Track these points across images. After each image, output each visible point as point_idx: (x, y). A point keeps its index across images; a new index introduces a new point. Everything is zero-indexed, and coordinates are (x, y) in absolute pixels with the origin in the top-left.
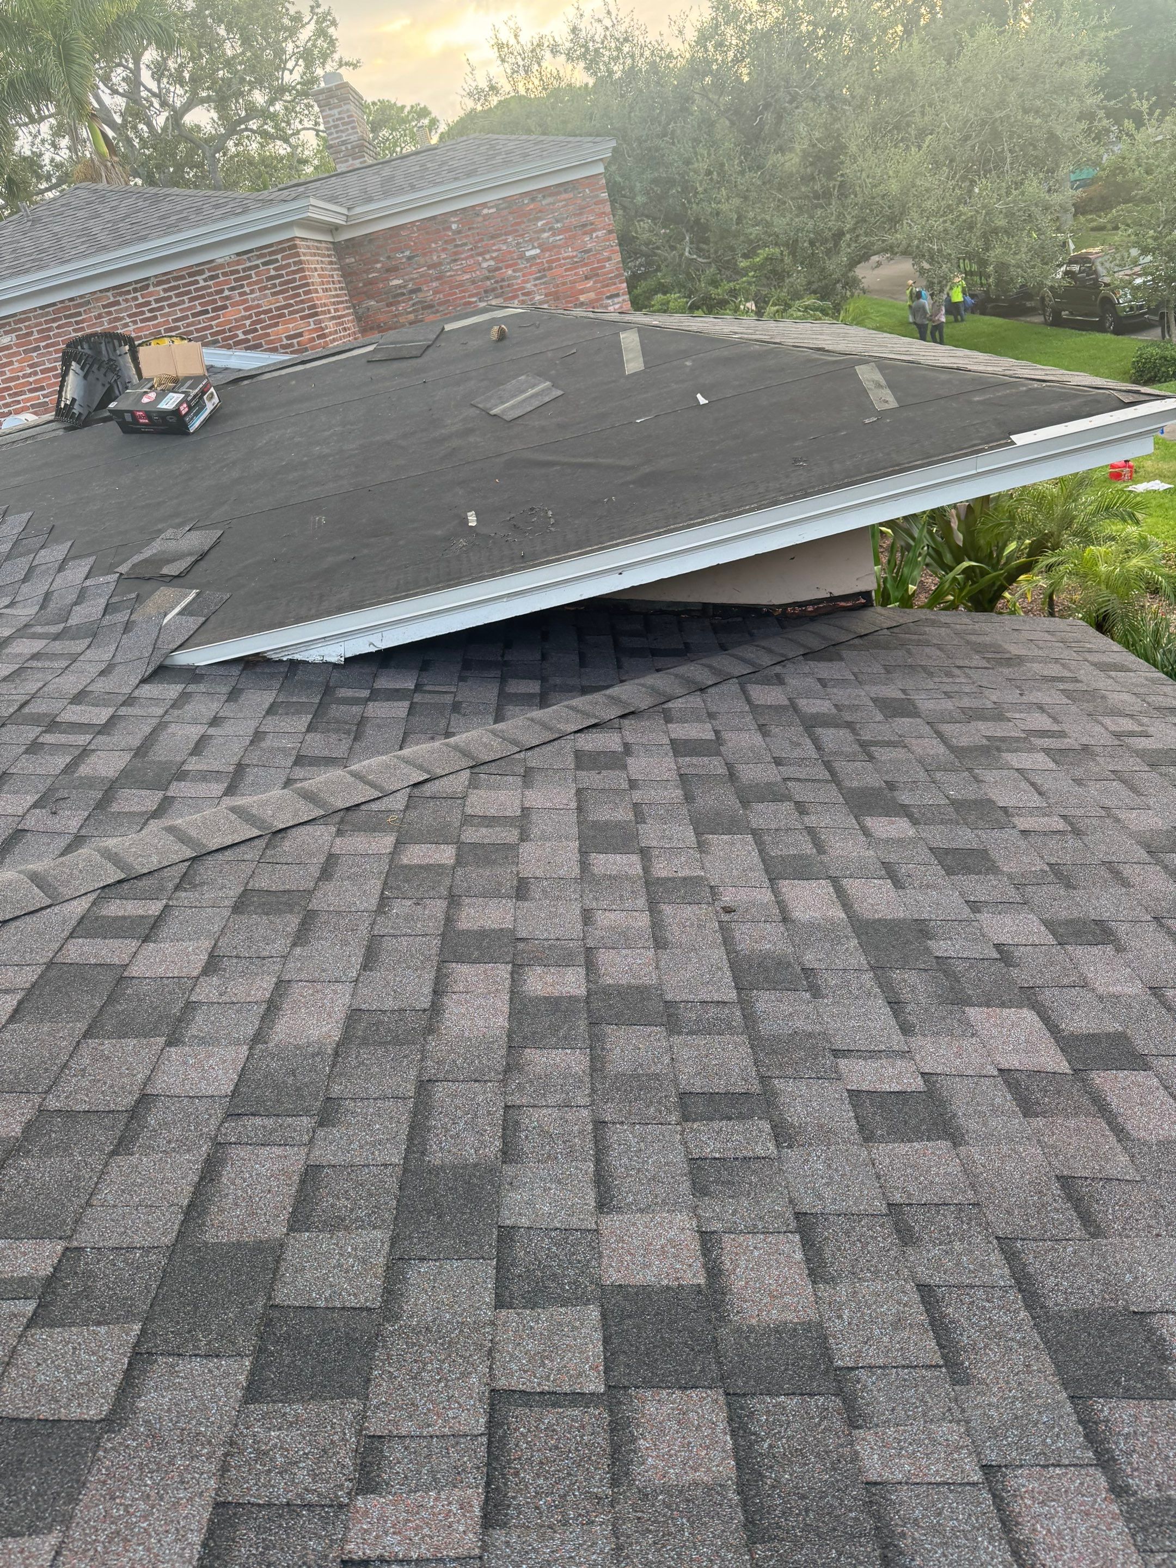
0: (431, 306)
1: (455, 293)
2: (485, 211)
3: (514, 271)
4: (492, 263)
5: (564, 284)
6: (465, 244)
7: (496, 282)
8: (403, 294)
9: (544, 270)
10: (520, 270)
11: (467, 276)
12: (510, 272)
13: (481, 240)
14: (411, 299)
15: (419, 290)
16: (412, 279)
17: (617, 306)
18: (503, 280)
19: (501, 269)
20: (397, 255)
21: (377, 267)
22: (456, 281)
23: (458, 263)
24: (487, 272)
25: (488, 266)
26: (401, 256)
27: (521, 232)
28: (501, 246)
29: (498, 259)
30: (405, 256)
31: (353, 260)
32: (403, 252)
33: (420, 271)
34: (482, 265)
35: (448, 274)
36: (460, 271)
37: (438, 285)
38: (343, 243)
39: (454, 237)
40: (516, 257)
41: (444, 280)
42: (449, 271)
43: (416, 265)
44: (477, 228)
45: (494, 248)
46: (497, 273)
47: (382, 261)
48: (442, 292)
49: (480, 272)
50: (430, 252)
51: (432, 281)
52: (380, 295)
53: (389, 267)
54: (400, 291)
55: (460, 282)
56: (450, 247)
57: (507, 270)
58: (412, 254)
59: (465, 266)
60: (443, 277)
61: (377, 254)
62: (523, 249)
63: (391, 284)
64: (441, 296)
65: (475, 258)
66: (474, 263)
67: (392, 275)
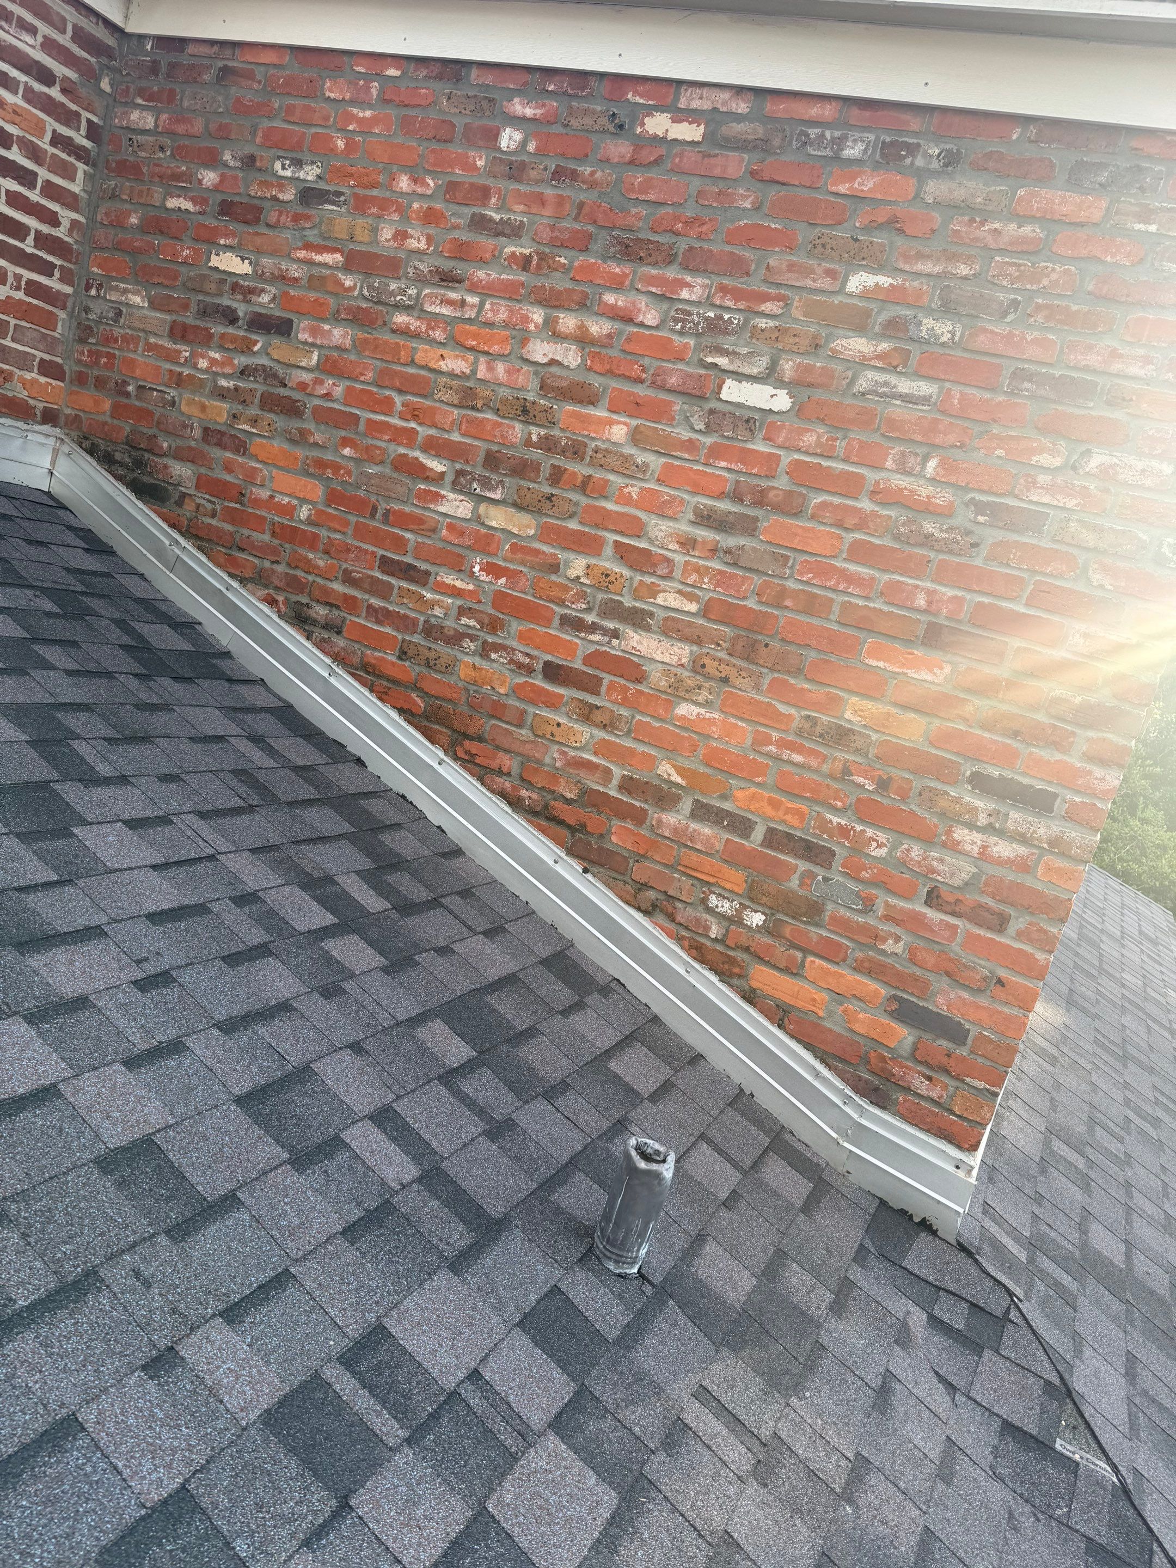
0: (292, 409)
1: (386, 406)
2: (657, 124)
3: (636, 437)
4: (571, 357)
5: (811, 605)
6: (515, 232)
7: (548, 444)
8: (231, 318)
9: (760, 499)
10: (664, 447)
11: (455, 364)
12: (619, 433)
14: (246, 348)
15: (283, 328)
16: (282, 278)
18: (576, 451)
19: (592, 401)
20: (278, 166)
21: (205, 181)
22: (412, 363)
23: (453, 295)
24: (534, 384)
25: (553, 362)
26: (288, 173)
27: (755, 285)
28: (642, 302)
29: (603, 351)
30: (298, 179)
31: (149, 121)
32: (298, 163)
33: (318, 258)
34: (530, 346)
35: (401, 319)
36: (445, 330)
37: (348, 342)
38: (149, 47)
39: (490, 182)
40: (673, 381)
41: (376, 334)
42: (407, 309)
43: (315, 232)
44: (593, 185)
45: (610, 298)
46: (570, 408)
47: (226, 165)
48: (349, 378)
49: (508, 372)
50: (384, 205)
51: (336, 319)
52: (166, 282)
53: (237, 199)
54: (225, 301)
55: (423, 372)
56: (460, 216)
57: (615, 417)
58: (322, 185)
59: (470, 319)
60: (380, 322)
61: (223, 134)
62: (723, 361)
63: (214, 261)
64: (338, 391)
65: (518, 306)
66: (506, 325)
67: (233, 234)
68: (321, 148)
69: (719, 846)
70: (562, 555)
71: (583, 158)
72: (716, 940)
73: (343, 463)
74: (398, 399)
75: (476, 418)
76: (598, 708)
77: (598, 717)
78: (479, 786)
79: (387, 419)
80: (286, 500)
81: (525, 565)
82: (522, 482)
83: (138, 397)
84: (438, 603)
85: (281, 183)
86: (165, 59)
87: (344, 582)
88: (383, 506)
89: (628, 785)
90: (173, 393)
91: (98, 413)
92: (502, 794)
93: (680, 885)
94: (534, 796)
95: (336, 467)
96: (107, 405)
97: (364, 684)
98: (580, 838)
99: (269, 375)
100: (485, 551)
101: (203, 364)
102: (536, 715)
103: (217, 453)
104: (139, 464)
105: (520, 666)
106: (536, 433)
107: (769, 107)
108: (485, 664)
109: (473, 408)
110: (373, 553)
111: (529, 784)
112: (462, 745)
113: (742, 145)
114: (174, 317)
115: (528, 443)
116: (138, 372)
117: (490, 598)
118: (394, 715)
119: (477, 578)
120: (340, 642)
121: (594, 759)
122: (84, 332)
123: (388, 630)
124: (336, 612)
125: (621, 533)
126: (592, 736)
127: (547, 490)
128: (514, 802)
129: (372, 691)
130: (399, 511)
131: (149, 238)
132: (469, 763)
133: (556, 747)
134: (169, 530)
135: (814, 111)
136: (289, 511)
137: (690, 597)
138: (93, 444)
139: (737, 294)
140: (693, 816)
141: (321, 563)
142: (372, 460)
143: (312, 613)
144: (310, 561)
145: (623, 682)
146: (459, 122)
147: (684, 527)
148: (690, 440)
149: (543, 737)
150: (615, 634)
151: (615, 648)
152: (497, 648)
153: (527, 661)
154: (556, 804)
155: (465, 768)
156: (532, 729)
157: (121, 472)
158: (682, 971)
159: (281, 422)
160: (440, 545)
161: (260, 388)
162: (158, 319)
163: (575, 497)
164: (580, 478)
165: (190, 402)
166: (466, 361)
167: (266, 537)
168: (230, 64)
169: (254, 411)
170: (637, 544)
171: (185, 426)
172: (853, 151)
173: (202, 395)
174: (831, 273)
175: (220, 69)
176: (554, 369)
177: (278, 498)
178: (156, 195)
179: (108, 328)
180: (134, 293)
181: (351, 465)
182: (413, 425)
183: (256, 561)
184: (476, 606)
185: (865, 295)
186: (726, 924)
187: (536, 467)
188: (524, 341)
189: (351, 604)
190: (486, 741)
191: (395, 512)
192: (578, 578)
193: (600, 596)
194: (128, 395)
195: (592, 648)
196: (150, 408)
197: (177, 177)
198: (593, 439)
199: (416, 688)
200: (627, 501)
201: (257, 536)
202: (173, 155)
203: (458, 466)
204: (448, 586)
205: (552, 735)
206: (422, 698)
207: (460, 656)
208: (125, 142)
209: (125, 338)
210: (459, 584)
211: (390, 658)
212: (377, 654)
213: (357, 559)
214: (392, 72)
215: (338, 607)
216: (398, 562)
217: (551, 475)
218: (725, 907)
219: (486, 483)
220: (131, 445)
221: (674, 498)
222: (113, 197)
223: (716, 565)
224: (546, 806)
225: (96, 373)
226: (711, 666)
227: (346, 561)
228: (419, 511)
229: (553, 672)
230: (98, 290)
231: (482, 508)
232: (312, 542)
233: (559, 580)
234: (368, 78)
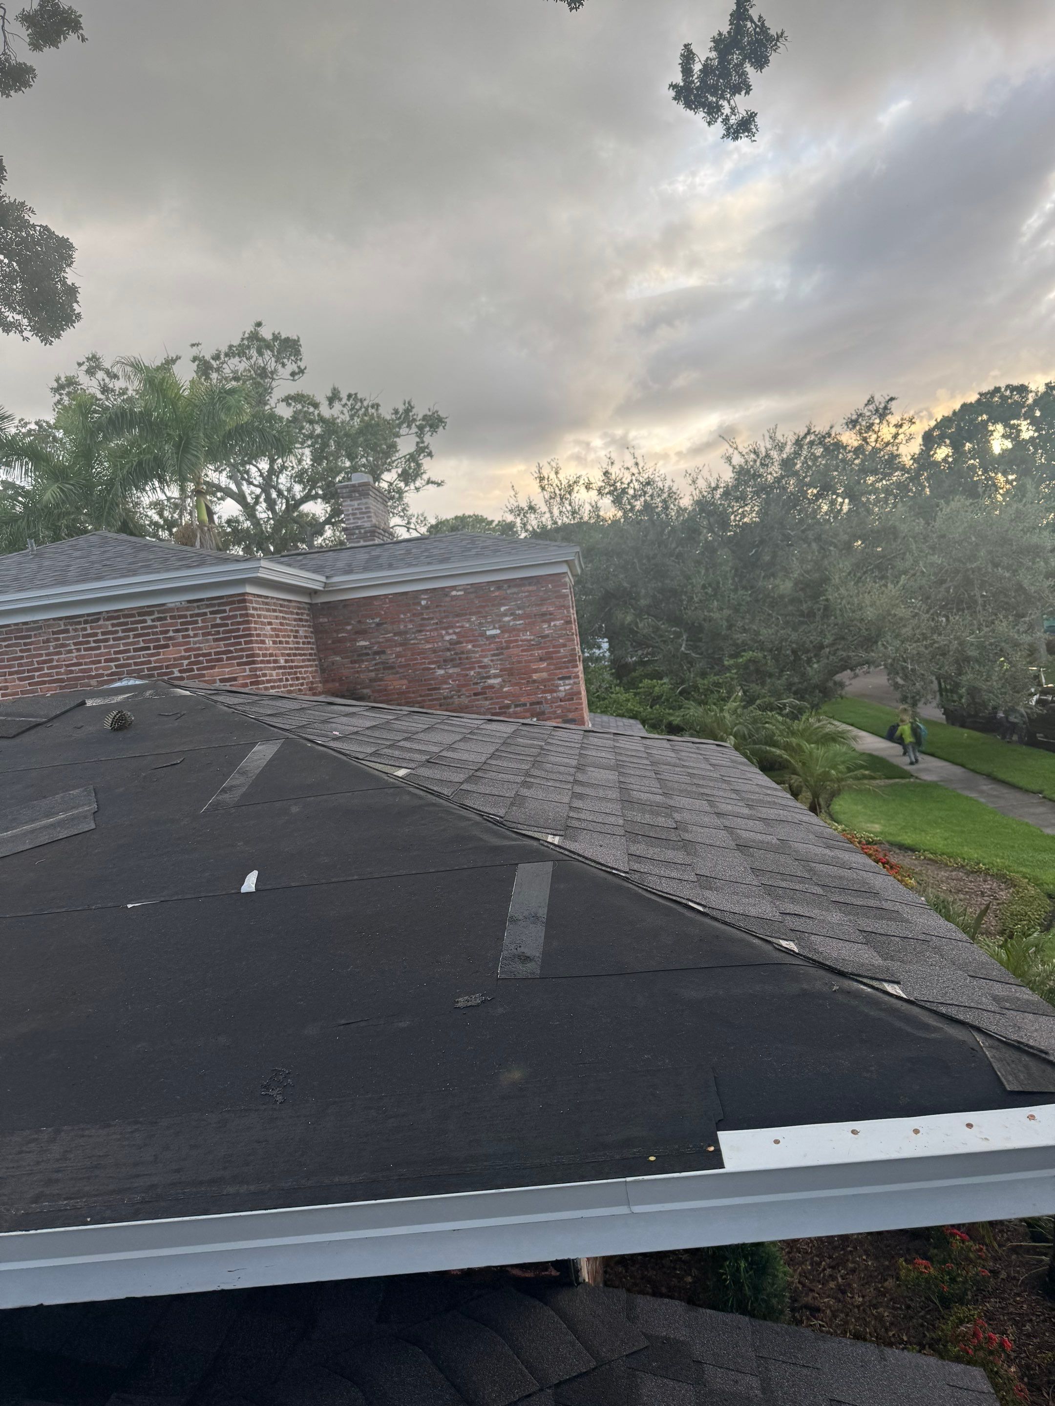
0: (392, 668)
1: (416, 659)
2: (454, 593)
3: (473, 646)
4: (454, 637)
5: (519, 662)
6: (432, 619)
7: (456, 654)
8: (368, 654)
9: (502, 648)
10: (480, 646)
11: (428, 646)
12: (470, 647)
13: (446, 617)
14: (375, 659)
15: (383, 652)
16: (379, 643)
17: (567, 687)
18: (463, 653)
19: (462, 643)
20: (367, 621)
21: (348, 629)
22: (419, 649)
23: (423, 634)
24: (448, 644)
25: (451, 639)
26: (371, 621)
27: (484, 614)
28: (464, 623)
29: (460, 634)
30: (374, 622)
31: (326, 620)
32: (373, 619)
33: (386, 636)
35: (412, 642)
36: (424, 641)
37: (401, 650)
38: (319, 606)
39: (422, 611)
40: (477, 635)
41: (408, 646)
42: (413, 639)
43: (383, 631)
44: (445, 606)
45: (457, 624)
46: (458, 646)
47: (353, 624)
48: (404, 657)
49: (442, 644)
50: (399, 622)
52: (345, 653)
53: (359, 630)
54: (365, 651)
55: (422, 650)
56: (417, 619)
57: (468, 644)
58: (381, 622)
59: (429, 637)
60: (407, 644)
61: (349, 618)
62: (484, 628)
63: (358, 644)
64: (403, 660)
65: (438, 631)
66: (437, 636)
67: (361, 637)
68: (378, 615)
70: (468, 672)
71: (441, 603)
73: (410, 674)
74: (418, 657)
75: (438, 655)
76: (487, 696)
77: (488, 698)
79: (417, 662)
80: (398, 686)
81: (461, 677)
82: (453, 663)
85: (370, 624)
88: (423, 678)
90: (357, 675)
95: (408, 675)
96: (338, 684)
99: (383, 663)
100: (450, 678)
101: (363, 666)
103: (375, 684)
104: (353, 694)
106: (453, 653)
109: (437, 653)
113: (472, 593)
114: (351, 659)
115: (452, 655)
116: (344, 674)
117: (456, 686)
119: (451, 684)
122: (324, 671)
125: (478, 664)
127: (459, 662)
130: (427, 678)
137: (497, 670)
139: (482, 617)
142: (417, 671)
145: (490, 690)
146: (411, 602)
147: (490, 658)
148: (484, 643)
150: (485, 682)
151: (486, 684)
153: (469, 694)
159: (390, 671)
160: (440, 681)
161: (382, 666)
162: (346, 661)
163: (466, 661)
164: (465, 657)
165: (363, 675)
166: (431, 645)
169: (381, 671)
170: (482, 664)
171: (364, 681)
173: (366, 673)
174: (497, 609)
175: (341, 606)
177: (396, 687)
179: (331, 667)
180: (337, 658)
181: (412, 673)
182: (424, 661)
184: (453, 689)
187: (455, 659)
188: (443, 637)
192: (473, 675)
193: (479, 676)
195: (481, 686)
197: (340, 630)
198: (465, 650)
200: (477, 658)
202: (336, 626)
203: (438, 665)
204: (445, 688)
210: (447, 686)
217: (459, 659)
219: (445, 666)
221: (486, 654)
223: (499, 662)
226: (506, 680)
228: (432, 676)
229: (475, 694)
231: (446, 670)
233: (469, 677)
234: (385, 600)
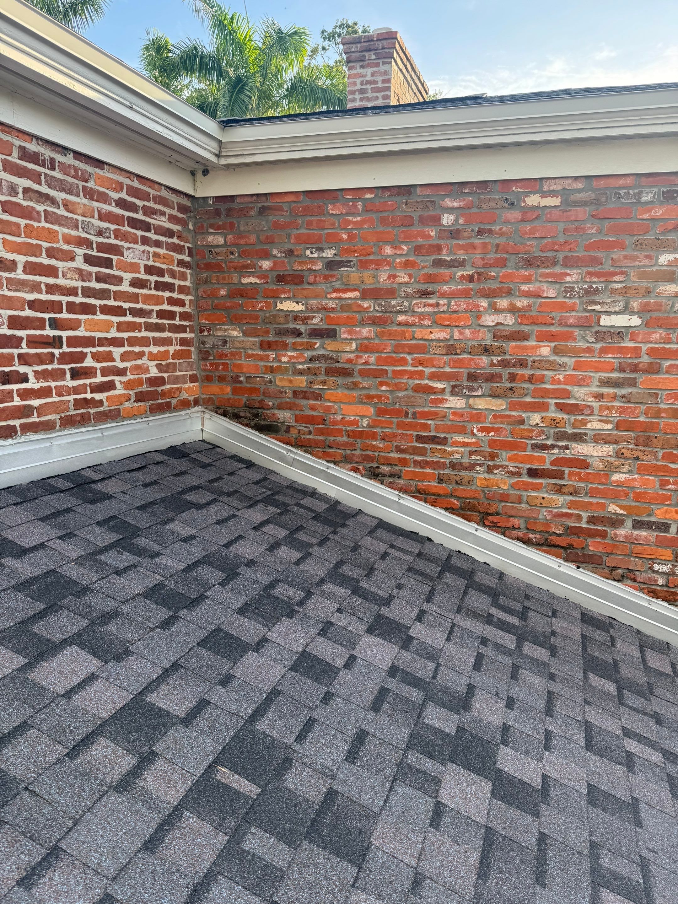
0: (346, 373)
2: (533, 200)
3: (556, 351)
4: (509, 320)
6: (461, 264)
7: (504, 364)
9: (635, 368)
10: (573, 353)
11: (440, 334)
13: (501, 263)
14: (311, 347)
15: (331, 334)
18: (522, 364)
19: (526, 338)
20: (308, 252)
21: (264, 267)
22: (414, 338)
23: (431, 301)
24: (489, 336)
25: (498, 324)
26: (316, 255)
27: (607, 267)
28: (544, 286)
29: (527, 314)
30: (322, 257)
32: (321, 249)
33: (344, 296)
34: (483, 318)
35: (401, 318)
36: (430, 319)
37: (372, 335)
38: (211, 202)
39: (441, 242)
40: (571, 321)
41: (388, 328)
42: (404, 312)
43: (339, 282)
44: (502, 234)
45: (525, 288)
46: (513, 344)
47: (275, 256)
48: (377, 352)
49: (472, 333)
50: (378, 263)
51: (363, 324)
52: (251, 321)
53: (286, 273)
54: (291, 326)
55: (421, 342)
56: (424, 262)
57: (541, 344)
58: (338, 258)
59: (444, 311)
60: (389, 322)
61: (270, 241)
62: (598, 308)
63: (280, 306)
64: (372, 359)
65: (471, 300)
66: (466, 310)
67: (289, 291)
68: (333, 240)
69: (653, 539)
70: (525, 415)
71: (494, 222)
72: (662, 585)
73: (383, 394)
74: (409, 358)
75: (458, 359)
76: (565, 485)
77: (566, 490)
78: (503, 537)
79: (404, 368)
80: (352, 418)
81: (504, 424)
82: (493, 384)
83: (247, 382)
84: (456, 452)
85: (313, 261)
86: (223, 207)
87: (397, 452)
88: (411, 411)
89: (592, 520)
90: (270, 377)
91: (224, 394)
92: (518, 539)
93: (635, 563)
94: (538, 536)
95: (379, 397)
96: (229, 389)
97: (420, 500)
98: (571, 552)
99: (327, 358)
100: (477, 421)
101: (285, 359)
102: (528, 496)
103: (304, 402)
104: (256, 416)
105: (513, 474)
106: (495, 360)
107: (595, 183)
108: (491, 477)
109: (455, 354)
110: (411, 434)
111: (534, 531)
112: (487, 519)
113: (585, 204)
114: (261, 339)
115: (492, 365)
116: (245, 370)
117: (487, 443)
118: (443, 511)
119: (476, 436)
120: (401, 482)
121: (569, 511)
122: (204, 355)
123: (428, 470)
124: (396, 468)
125: (558, 398)
126: (564, 500)
127: (509, 385)
128: (527, 542)
129: (426, 502)
130: (421, 411)
131: (235, 300)
132: (494, 527)
133: (544, 510)
134: (284, 446)
135: (621, 182)
136: (355, 423)
137: (606, 422)
138: (224, 411)
139: (598, 275)
140: (634, 527)
141: (381, 445)
142: (400, 390)
143: (381, 471)
144: (374, 446)
145: (577, 470)
146: (416, 215)
147: (594, 389)
148: (588, 348)
149: (536, 506)
150: (567, 448)
151: (568, 454)
152: (496, 467)
153: (517, 470)
154: (552, 537)
155: (492, 530)
156: (527, 503)
157: (246, 422)
158: (646, 605)
159: (340, 380)
160: (450, 423)
161: (323, 366)
162: (251, 341)
163: (526, 386)
164: (527, 376)
165: (281, 380)
166: (446, 332)
167: (345, 439)
168: (266, 204)
169: (323, 378)
170: (569, 402)
171: (281, 392)
172: (647, 197)
173: (288, 375)
174: (649, 257)
175: (260, 208)
176: (499, 327)
177: (347, 418)
178: (234, 278)
179: (220, 350)
180: (232, 330)
181: (388, 394)
182: (420, 368)
183: (341, 451)
184: (479, 449)
185: (670, 264)
186: (666, 576)
187: (500, 376)
188: (479, 317)
189: (404, 462)
190: (501, 514)
191: (419, 412)
192: (537, 424)
193: (552, 431)
194: (241, 382)
195: (554, 457)
196: (256, 386)
197: (246, 267)
198: (530, 356)
199: (452, 495)
200: (559, 382)
201: (338, 439)
202: (240, 255)
203: (452, 383)
204: (460, 442)
205: (541, 504)
206: (457, 500)
207: (475, 475)
208: (207, 253)
209: (232, 354)
210: (466, 440)
211: (433, 484)
212: (424, 483)
213: (402, 439)
214: (368, 196)
215: (395, 465)
216: (427, 436)
217: (509, 378)
218: (664, 568)
219: (471, 389)
220: (248, 407)
221: (586, 376)
222: (206, 282)
223: (617, 404)
224: (547, 540)
225: (217, 374)
226: (627, 453)
227: (396, 441)
228: (434, 409)
229: (532, 473)
230: (208, 332)
231: (471, 401)
232: (373, 436)
233: (526, 427)
234: (354, 201)
